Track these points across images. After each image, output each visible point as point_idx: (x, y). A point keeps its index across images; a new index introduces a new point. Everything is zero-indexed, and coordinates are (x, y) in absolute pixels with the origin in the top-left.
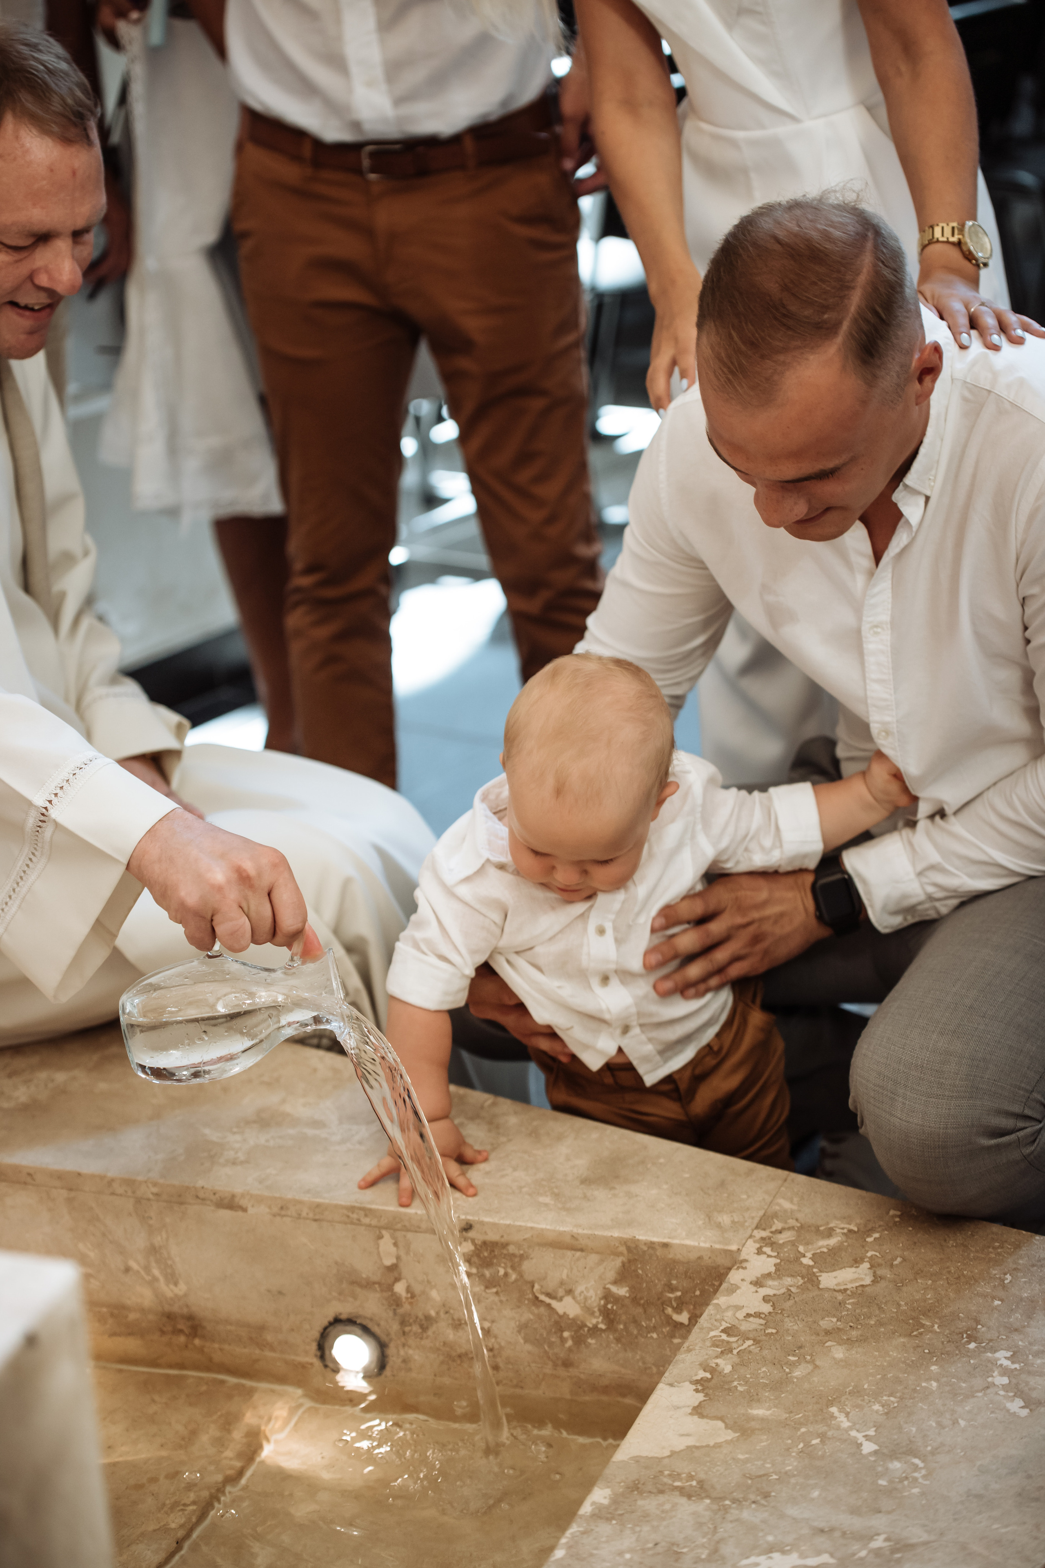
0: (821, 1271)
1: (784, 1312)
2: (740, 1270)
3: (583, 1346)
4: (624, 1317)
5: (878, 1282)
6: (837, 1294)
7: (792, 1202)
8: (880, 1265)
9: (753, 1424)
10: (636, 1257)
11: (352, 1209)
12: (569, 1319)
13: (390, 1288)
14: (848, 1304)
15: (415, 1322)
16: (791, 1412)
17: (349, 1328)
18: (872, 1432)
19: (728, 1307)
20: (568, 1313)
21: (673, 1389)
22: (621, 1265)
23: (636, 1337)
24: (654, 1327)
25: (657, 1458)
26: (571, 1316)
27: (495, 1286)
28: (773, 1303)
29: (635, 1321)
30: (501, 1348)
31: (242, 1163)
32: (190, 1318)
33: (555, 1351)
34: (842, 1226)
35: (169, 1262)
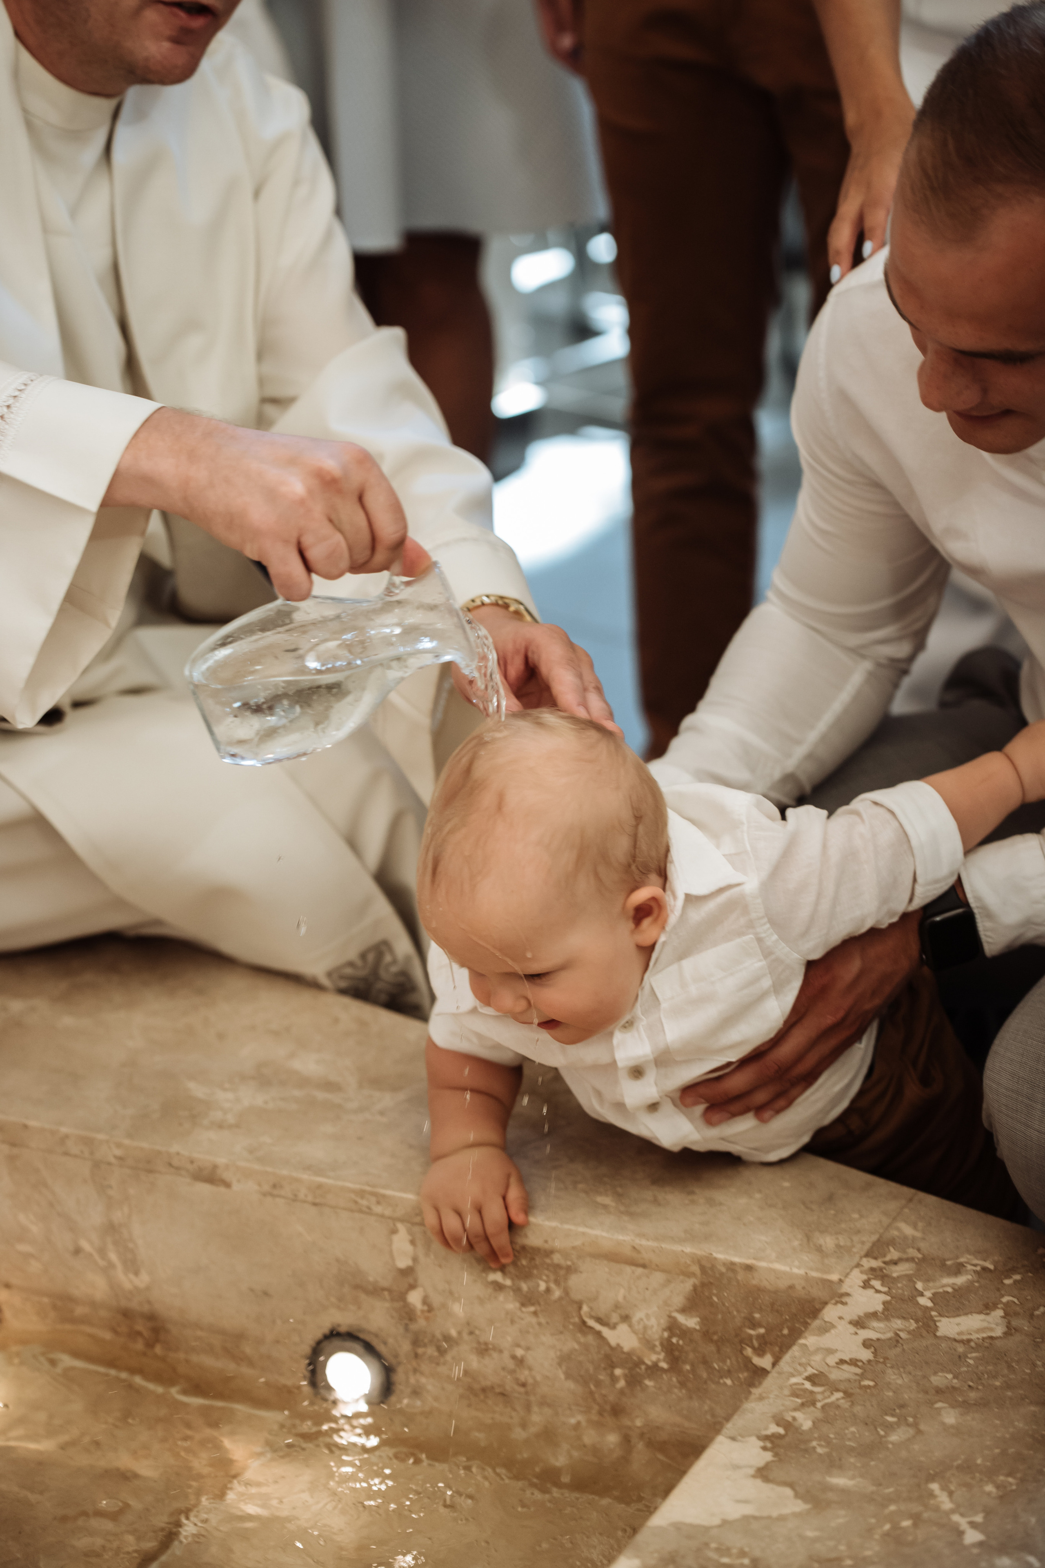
0: (941, 1315)
1: (887, 1361)
2: (840, 1306)
3: (638, 1388)
4: (691, 1356)
5: (1011, 1335)
6: (957, 1345)
7: (915, 1227)
8: (1016, 1314)
9: (830, 1495)
10: (711, 1280)
11: (362, 1193)
12: (623, 1353)
13: (402, 1297)
14: (970, 1358)
15: (431, 1341)
16: (880, 1485)
17: (349, 1344)
18: (979, 1518)
19: (818, 1350)
20: (622, 1344)
21: (734, 1445)
22: (691, 1288)
23: (706, 1382)
24: (729, 1371)
25: (704, 1527)
26: (626, 1349)
27: (533, 1304)
28: (875, 1350)
29: (705, 1362)
30: (536, 1383)
31: (230, 1127)
32: (151, 1317)
33: (604, 1392)
34: (975, 1262)
35: (131, 1245)
